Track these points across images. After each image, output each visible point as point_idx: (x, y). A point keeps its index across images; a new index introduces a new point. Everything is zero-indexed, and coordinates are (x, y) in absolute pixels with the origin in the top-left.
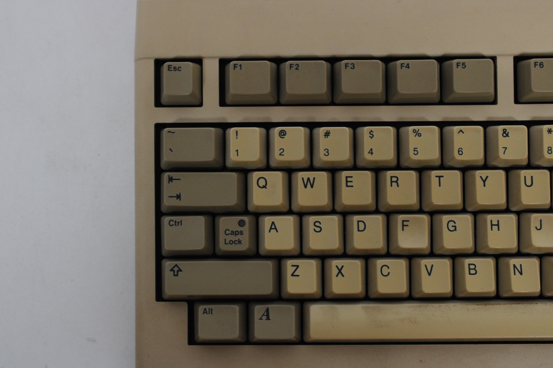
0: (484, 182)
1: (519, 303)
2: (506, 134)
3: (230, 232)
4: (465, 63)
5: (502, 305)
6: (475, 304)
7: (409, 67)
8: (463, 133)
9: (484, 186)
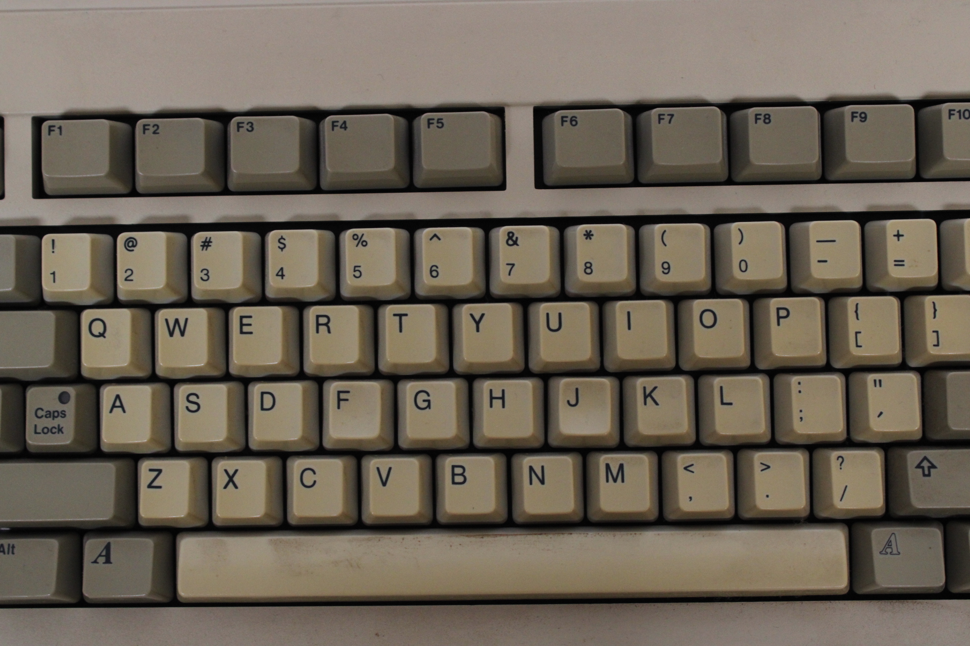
0: (478, 323)
1: (539, 533)
2: (512, 240)
3: (44, 413)
4: (442, 119)
5: (510, 537)
6: (463, 536)
7: (345, 128)
8: (439, 239)
9: (478, 330)
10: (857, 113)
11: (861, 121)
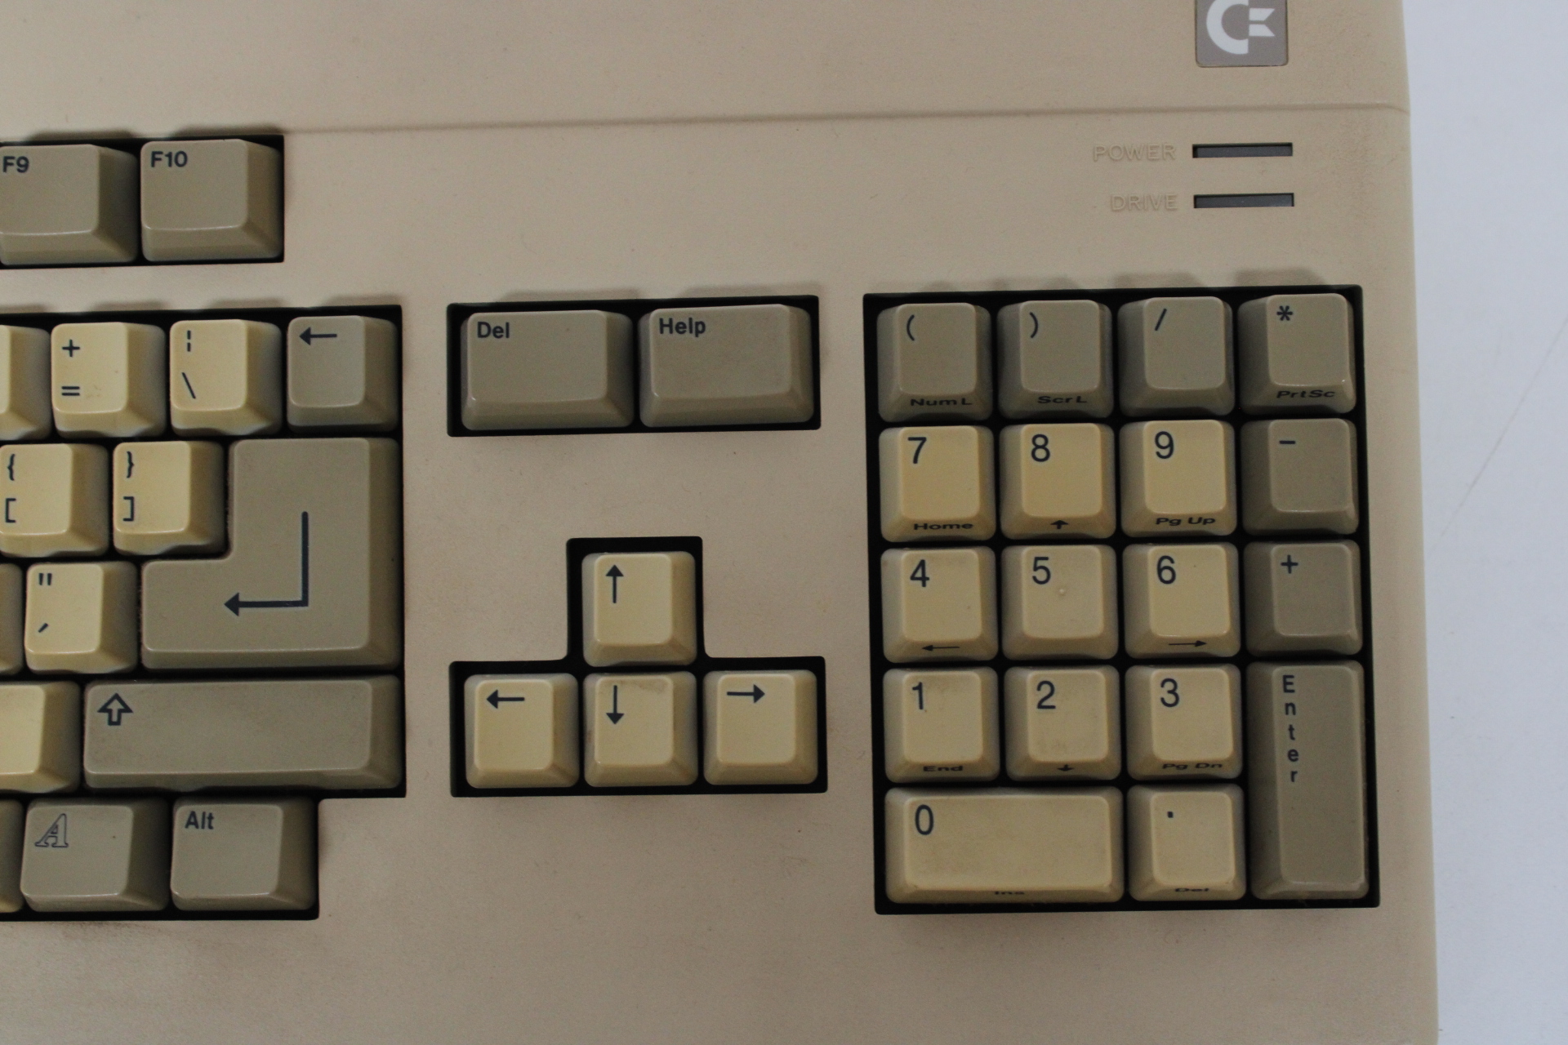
10: (13, 158)
11: (19, 171)
